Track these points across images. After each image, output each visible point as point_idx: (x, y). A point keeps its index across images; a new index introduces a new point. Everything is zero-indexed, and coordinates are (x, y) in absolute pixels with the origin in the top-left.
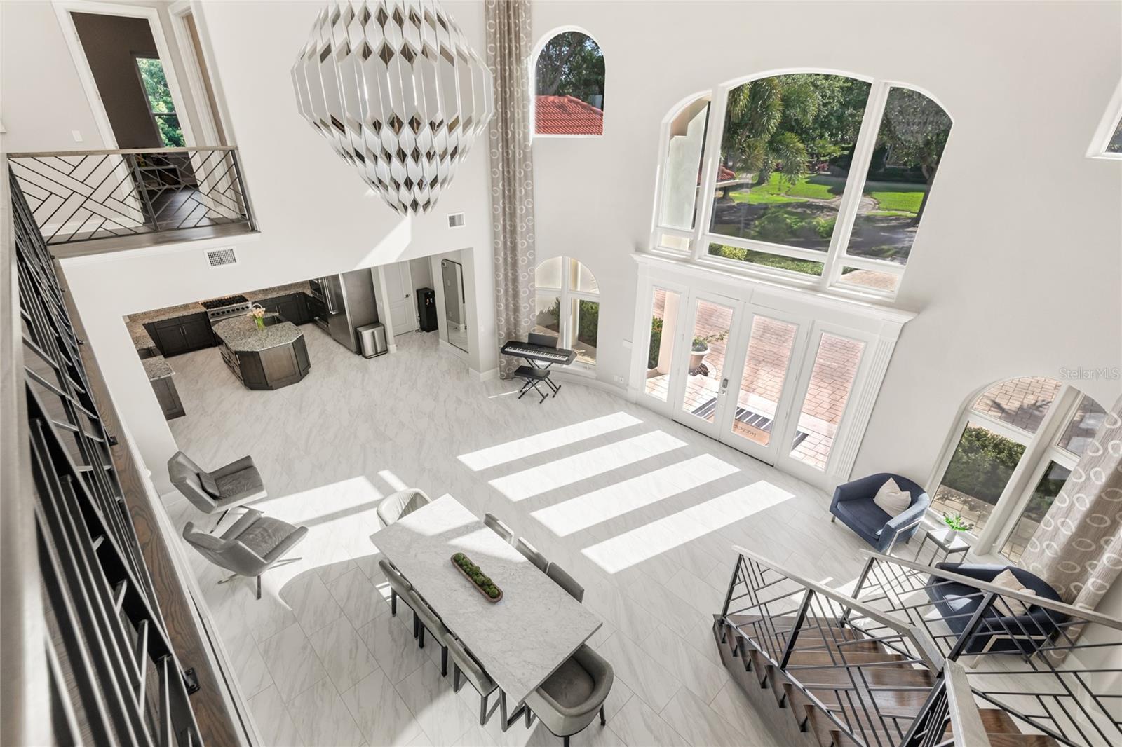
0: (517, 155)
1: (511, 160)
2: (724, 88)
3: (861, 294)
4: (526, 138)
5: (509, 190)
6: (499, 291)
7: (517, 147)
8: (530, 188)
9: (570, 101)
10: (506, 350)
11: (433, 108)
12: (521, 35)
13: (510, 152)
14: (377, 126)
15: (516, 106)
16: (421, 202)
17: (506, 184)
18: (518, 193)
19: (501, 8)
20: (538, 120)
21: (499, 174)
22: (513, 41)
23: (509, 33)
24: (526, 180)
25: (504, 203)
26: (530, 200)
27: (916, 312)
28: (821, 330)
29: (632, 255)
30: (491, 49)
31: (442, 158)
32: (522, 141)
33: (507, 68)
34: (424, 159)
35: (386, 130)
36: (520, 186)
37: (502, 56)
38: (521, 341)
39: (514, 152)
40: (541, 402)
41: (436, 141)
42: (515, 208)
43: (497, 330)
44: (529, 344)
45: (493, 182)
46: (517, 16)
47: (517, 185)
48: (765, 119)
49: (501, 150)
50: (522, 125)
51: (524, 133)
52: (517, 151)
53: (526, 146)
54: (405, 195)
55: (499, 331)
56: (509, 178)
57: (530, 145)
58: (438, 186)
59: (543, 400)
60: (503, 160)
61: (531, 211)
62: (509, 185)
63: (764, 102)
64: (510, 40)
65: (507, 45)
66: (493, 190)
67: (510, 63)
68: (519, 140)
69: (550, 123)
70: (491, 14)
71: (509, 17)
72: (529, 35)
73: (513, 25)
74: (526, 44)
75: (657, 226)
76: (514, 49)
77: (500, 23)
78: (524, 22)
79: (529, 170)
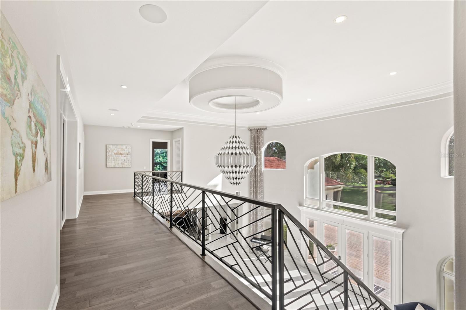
0: (258, 174)
1: (256, 176)
2: (323, 157)
3: (384, 222)
4: (261, 169)
5: (255, 185)
6: (250, 218)
7: (258, 172)
8: (262, 184)
9: (276, 158)
10: (252, 240)
11: (244, 163)
12: (261, 143)
13: (256, 173)
14: (232, 167)
15: (258, 161)
16: (238, 183)
17: (255, 183)
18: (258, 186)
19: (255, 137)
20: (265, 164)
21: (253, 180)
22: (258, 145)
23: (257, 143)
24: (261, 182)
25: (254, 189)
26: (262, 188)
27: (406, 229)
28: (373, 236)
29: (298, 207)
30: (252, 146)
31: (244, 173)
32: (260, 170)
33: (256, 151)
34: (241, 173)
35: (234, 168)
36: (259, 183)
37: (255, 148)
38: (258, 238)
39: (257, 174)
40: (265, 263)
41: (243, 170)
42: (257, 191)
43: (249, 233)
44: (261, 239)
45: (250, 182)
46: (259, 138)
47: (258, 183)
48: (349, 164)
49: (253, 173)
50: (260, 166)
51: (261, 168)
52: (258, 173)
53: (261, 172)
54: (235, 181)
55: (250, 233)
56: (256, 181)
57: (263, 171)
58: (242, 179)
59: (266, 262)
60: (254, 176)
61: (262, 191)
62: (256, 183)
63: (348, 159)
64: (257, 144)
65: (256, 145)
66: (250, 185)
67: (257, 150)
68: (259, 170)
69: (269, 165)
70: (252, 138)
71: (257, 139)
72: (263, 143)
73: (258, 141)
74: (262, 146)
75: (306, 197)
76: (258, 146)
77: (255, 140)
78: (262, 140)
79: (262, 179)
